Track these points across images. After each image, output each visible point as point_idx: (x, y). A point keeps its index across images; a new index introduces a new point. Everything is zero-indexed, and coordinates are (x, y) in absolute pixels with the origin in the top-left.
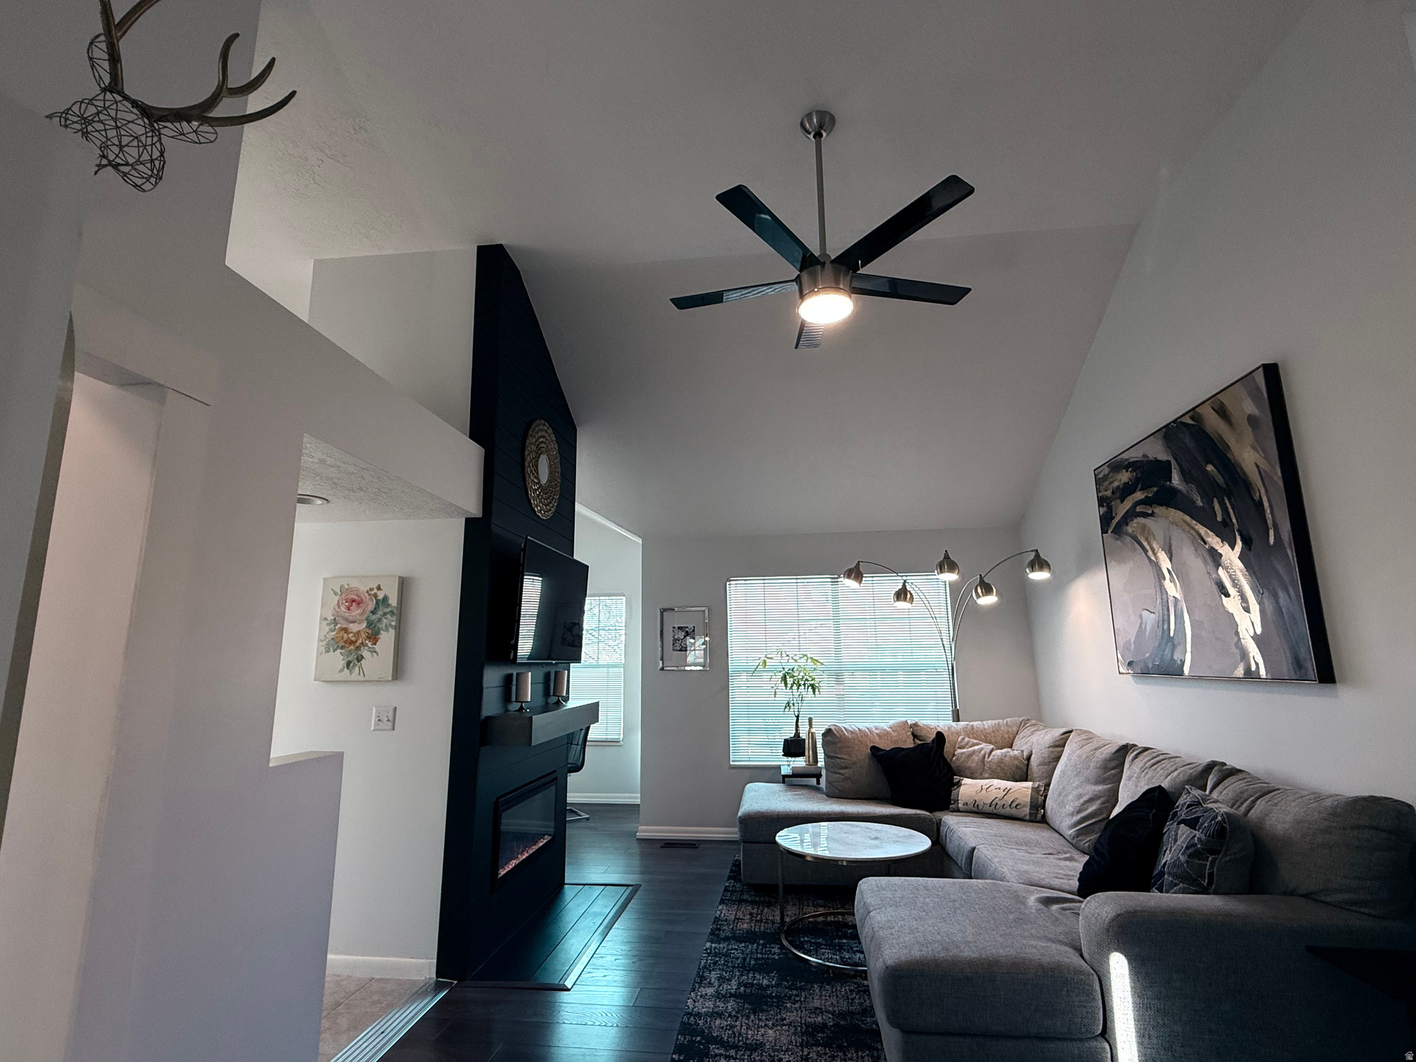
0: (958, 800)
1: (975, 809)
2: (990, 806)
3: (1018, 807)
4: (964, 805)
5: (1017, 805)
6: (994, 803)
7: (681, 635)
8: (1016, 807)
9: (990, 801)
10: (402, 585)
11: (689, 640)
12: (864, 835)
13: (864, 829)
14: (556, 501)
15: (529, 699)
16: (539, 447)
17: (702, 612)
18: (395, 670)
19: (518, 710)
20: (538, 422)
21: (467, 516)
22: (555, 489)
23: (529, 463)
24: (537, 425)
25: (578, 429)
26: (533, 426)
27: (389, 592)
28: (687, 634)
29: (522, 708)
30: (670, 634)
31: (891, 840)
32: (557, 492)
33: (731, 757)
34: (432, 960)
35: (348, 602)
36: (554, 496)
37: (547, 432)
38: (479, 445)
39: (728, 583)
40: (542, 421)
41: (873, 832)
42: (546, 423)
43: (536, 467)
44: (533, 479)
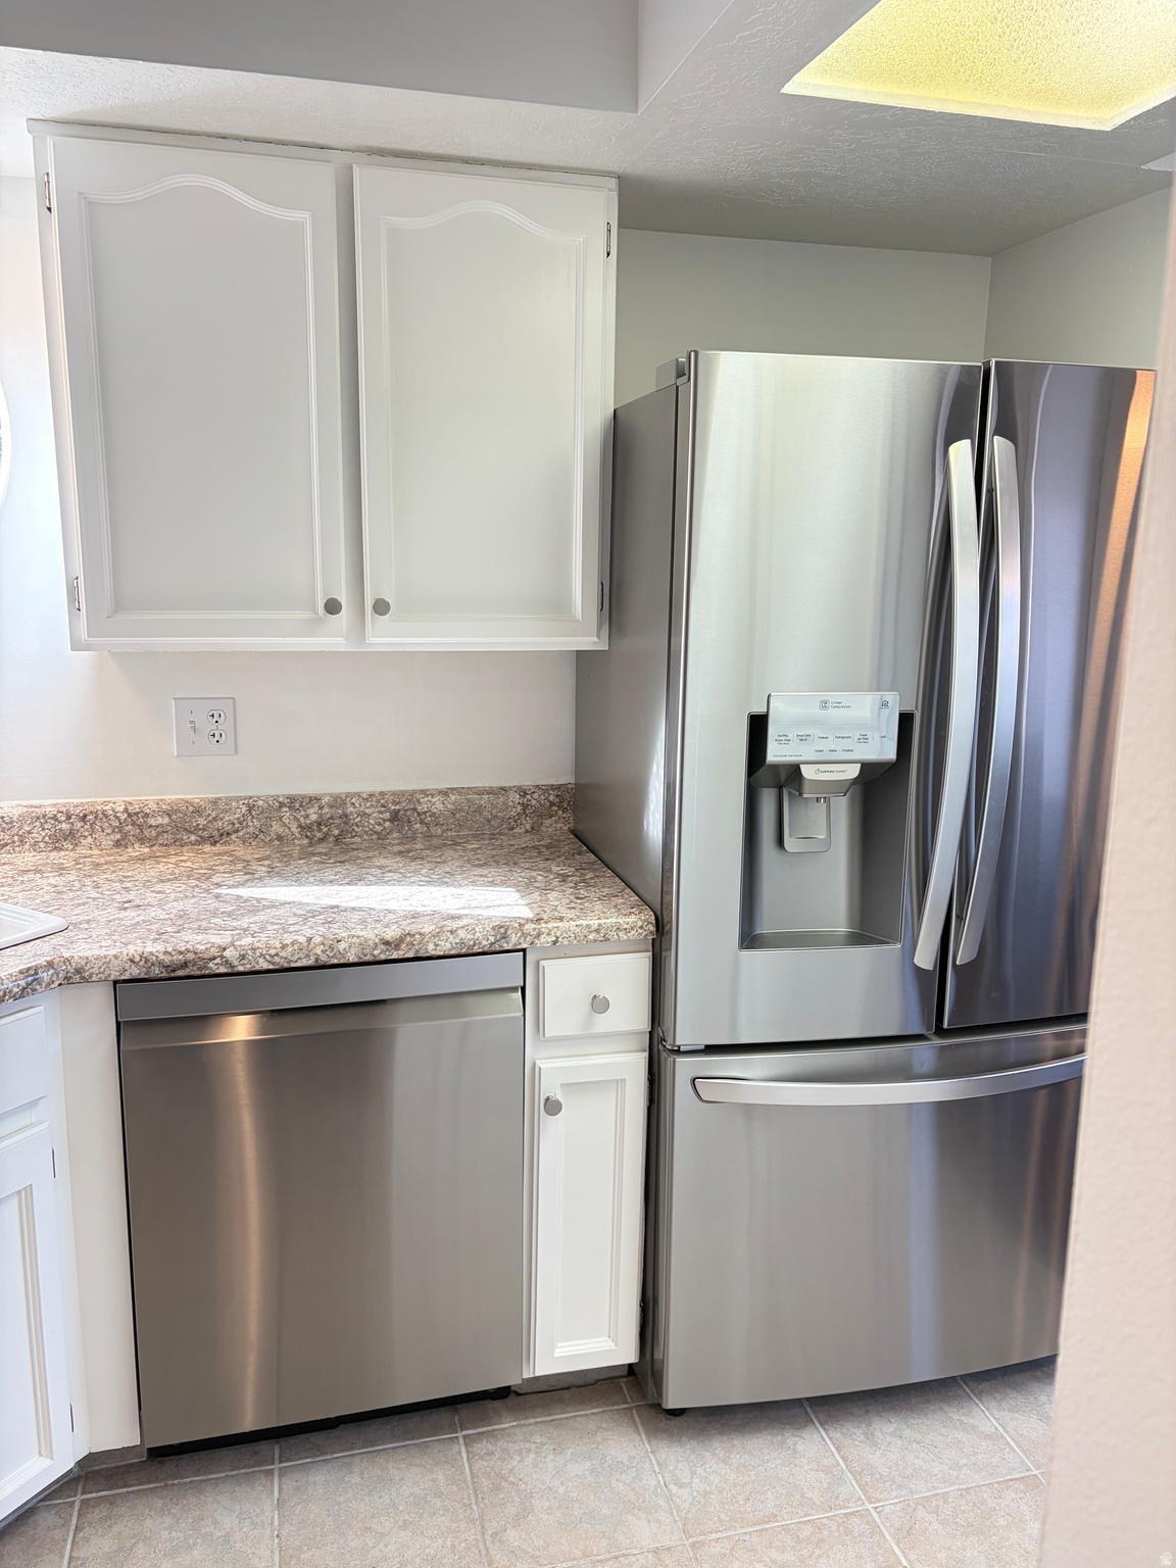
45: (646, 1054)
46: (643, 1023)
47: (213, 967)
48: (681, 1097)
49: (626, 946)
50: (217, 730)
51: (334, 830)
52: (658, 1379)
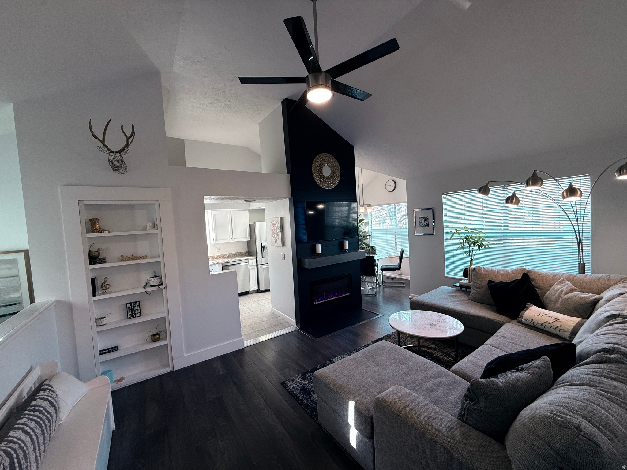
0: (523, 317)
1: (532, 324)
2: (541, 325)
3: (560, 331)
4: (525, 320)
5: (561, 330)
6: (544, 324)
7: (423, 220)
8: (559, 330)
9: (542, 323)
10: (282, 219)
11: (426, 222)
12: (432, 322)
13: (441, 319)
14: (337, 180)
15: (320, 252)
16: (322, 164)
17: (432, 210)
18: (283, 244)
19: (317, 256)
20: (319, 155)
21: (287, 198)
22: (336, 176)
23: (315, 172)
24: (319, 156)
25: (354, 146)
26: (316, 157)
27: (279, 222)
28: (425, 220)
29: (318, 255)
30: (418, 220)
31: (439, 328)
32: (338, 177)
33: (446, 273)
34: (295, 321)
35: (274, 225)
36: (336, 179)
37: (327, 157)
38: (287, 174)
39: (443, 196)
40: (322, 154)
41: (441, 322)
42: (326, 153)
43: (321, 172)
44: (319, 177)
45: (256, 266)
46: (256, 264)
47: (228, 262)
48: (259, 268)
49: (255, 259)
50: (220, 249)
51: (229, 256)
52: (260, 290)
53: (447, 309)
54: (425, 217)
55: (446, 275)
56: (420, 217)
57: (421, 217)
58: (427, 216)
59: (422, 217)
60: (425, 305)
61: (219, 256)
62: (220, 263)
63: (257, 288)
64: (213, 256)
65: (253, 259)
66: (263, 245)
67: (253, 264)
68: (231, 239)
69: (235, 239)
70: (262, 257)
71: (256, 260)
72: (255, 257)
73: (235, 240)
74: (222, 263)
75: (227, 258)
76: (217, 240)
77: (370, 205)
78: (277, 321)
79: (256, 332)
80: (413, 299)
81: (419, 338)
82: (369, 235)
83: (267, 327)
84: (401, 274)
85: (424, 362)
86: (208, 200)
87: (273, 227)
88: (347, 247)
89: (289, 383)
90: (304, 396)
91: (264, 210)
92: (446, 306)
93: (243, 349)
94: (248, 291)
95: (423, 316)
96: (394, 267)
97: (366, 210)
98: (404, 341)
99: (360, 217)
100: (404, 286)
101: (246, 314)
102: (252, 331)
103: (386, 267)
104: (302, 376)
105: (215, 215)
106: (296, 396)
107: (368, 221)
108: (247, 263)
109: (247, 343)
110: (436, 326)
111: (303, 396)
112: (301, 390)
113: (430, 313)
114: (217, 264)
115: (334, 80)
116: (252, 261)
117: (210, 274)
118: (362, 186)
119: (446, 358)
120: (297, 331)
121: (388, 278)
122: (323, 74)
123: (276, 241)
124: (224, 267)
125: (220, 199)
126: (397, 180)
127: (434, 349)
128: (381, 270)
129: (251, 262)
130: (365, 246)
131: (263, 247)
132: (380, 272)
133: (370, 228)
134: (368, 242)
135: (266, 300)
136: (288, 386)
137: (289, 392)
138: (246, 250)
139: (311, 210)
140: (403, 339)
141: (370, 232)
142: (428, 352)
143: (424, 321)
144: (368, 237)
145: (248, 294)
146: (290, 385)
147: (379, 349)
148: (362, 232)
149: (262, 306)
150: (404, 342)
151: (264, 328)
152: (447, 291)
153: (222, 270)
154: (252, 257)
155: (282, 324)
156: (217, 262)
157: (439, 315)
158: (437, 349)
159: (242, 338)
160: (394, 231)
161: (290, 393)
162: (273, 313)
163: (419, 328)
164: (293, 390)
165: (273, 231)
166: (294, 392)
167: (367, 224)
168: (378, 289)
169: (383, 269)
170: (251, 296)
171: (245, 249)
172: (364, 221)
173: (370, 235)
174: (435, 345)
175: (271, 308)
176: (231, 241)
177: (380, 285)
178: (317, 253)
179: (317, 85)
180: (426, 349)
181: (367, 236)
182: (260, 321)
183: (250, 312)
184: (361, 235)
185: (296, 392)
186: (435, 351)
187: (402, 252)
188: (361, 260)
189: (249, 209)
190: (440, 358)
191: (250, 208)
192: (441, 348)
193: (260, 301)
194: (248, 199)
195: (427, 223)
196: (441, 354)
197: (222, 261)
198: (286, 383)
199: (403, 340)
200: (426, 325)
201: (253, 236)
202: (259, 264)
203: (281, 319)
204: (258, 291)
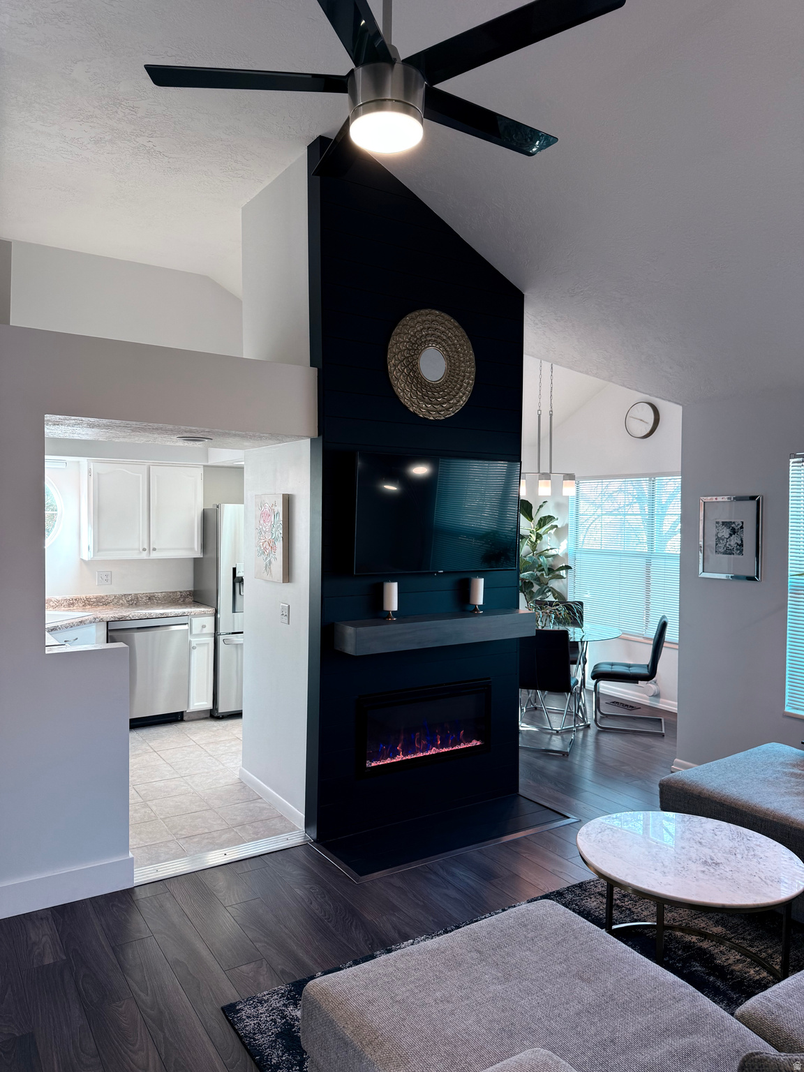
7: (726, 533)
10: (288, 501)
11: (734, 540)
12: (712, 855)
13: (743, 847)
14: (464, 394)
15: (395, 608)
16: (419, 342)
17: (754, 503)
18: (288, 575)
19: (385, 619)
20: (413, 315)
21: (308, 437)
22: (462, 381)
23: (395, 366)
24: (412, 318)
25: (525, 294)
26: (403, 322)
27: (279, 508)
28: (734, 532)
29: (388, 616)
30: (712, 531)
31: (729, 875)
32: (468, 383)
33: (787, 701)
34: (303, 816)
35: (265, 516)
36: (459, 389)
37: (436, 321)
38: (311, 366)
39: (792, 460)
40: (422, 311)
41: (739, 856)
42: (433, 311)
43: (414, 366)
44: (407, 381)
45: (213, 638)
46: (213, 631)
47: (128, 618)
48: (221, 644)
49: (209, 615)
50: (107, 578)
51: (134, 601)
52: (217, 710)
53: (769, 815)
54: (734, 523)
55: (787, 709)
56: (717, 523)
57: (721, 521)
58: (738, 521)
59: (724, 523)
60: (706, 798)
61: (103, 598)
62: (101, 620)
63: (209, 706)
64: (83, 596)
65: (204, 614)
66: (237, 575)
67: (206, 631)
68: (144, 550)
69: (154, 549)
70: (234, 611)
71: (212, 619)
72: (211, 610)
73: (154, 555)
74: (107, 622)
75: (128, 607)
76: (99, 551)
77: (570, 477)
78: (250, 811)
79: (181, 842)
80: (677, 773)
81: (662, 903)
82: (567, 568)
83: (216, 828)
84: (657, 696)
85: (654, 978)
86: (57, 429)
87: (262, 522)
88: (479, 599)
89: (247, 1011)
90: (283, 1054)
91: (241, 469)
92: (768, 806)
93: (129, 893)
94: (183, 712)
95: (688, 832)
96: (634, 671)
97: (556, 490)
98: (630, 906)
99: (542, 509)
100: (663, 732)
101: (162, 784)
102: (170, 838)
103: (607, 669)
104: (290, 991)
105: (98, 474)
106: (261, 1053)
107: (567, 525)
108: (186, 627)
109: (143, 874)
110: (721, 867)
111: (282, 1056)
112: (278, 1035)
113: (710, 824)
114: (91, 622)
115: (435, 86)
116: (201, 620)
117: (47, 652)
118: (551, 415)
119: (752, 972)
120: (304, 846)
121: (617, 702)
122: (398, 67)
123: (268, 566)
124: (113, 633)
125: (99, 426)
126: (663, 405)
127: (720, 940)
128: (593, 678)
129: (197, 622)
130: (551, 598)
131: (237, 581)
132: (590, 683)
133: (572, 546)
134: (564, 588)
135: (233, 743)
136: (241, 1020)
137: (240, 1038)
138: (187, 585)
139: (391, 478)
140: (626, 899)
141: (570, 557)
142: (700, 948)
143: (688, 847)
144: (563, 573)
145: (182, 720)
146: (248, 1017)
147: (525, 926)
148: (547, 557)
149: (214, 760)
150: (630, 909)
151: (206, 831)
152: (782, 759)
153: (107, 642)
154: (202, 609)
155: (265, 823)
156: (91, 617)
157: (739, 834)
158: (729, 940)
159: (131, 855)
160: (643, 561)
161: (243, 1043)
162: (244, 787)
163: (666, 870)
164: (255, 1034)
165: (260, 533)
166: (255, 1040)
167: (561, 532)
168: (581, 735)
169: (598, 676)
170: (190, 729)
171: (185, 583)
172: (554, 523)
173: (570, 568)
174: (725, 927)
175: (241, 771)
176: (144, 555)
177: (589, 723)
178: (386, 608)
179: (378, 103)
180: (694, 939)
181: (562, 568)
182: (198, 809)
183: (176, 776)
184: (541, 566)
185: (262, 1040)
186: (722, 948)
187: (663, 626)
188: (524, 641)
189: (206, 464)
190: (733, 971)
191: (208, 462)
192: (743, 939)
193: (211, 746)
194: (186, 432)
195: (739, 542)
196: (738, 957)
197: (109, 614)
198: (238, 1008)
199: (627, 903)
200: (690, 862)
201: (211, 546)
202: (222, 630)
203: (262, 805)
204: (214, 715)
